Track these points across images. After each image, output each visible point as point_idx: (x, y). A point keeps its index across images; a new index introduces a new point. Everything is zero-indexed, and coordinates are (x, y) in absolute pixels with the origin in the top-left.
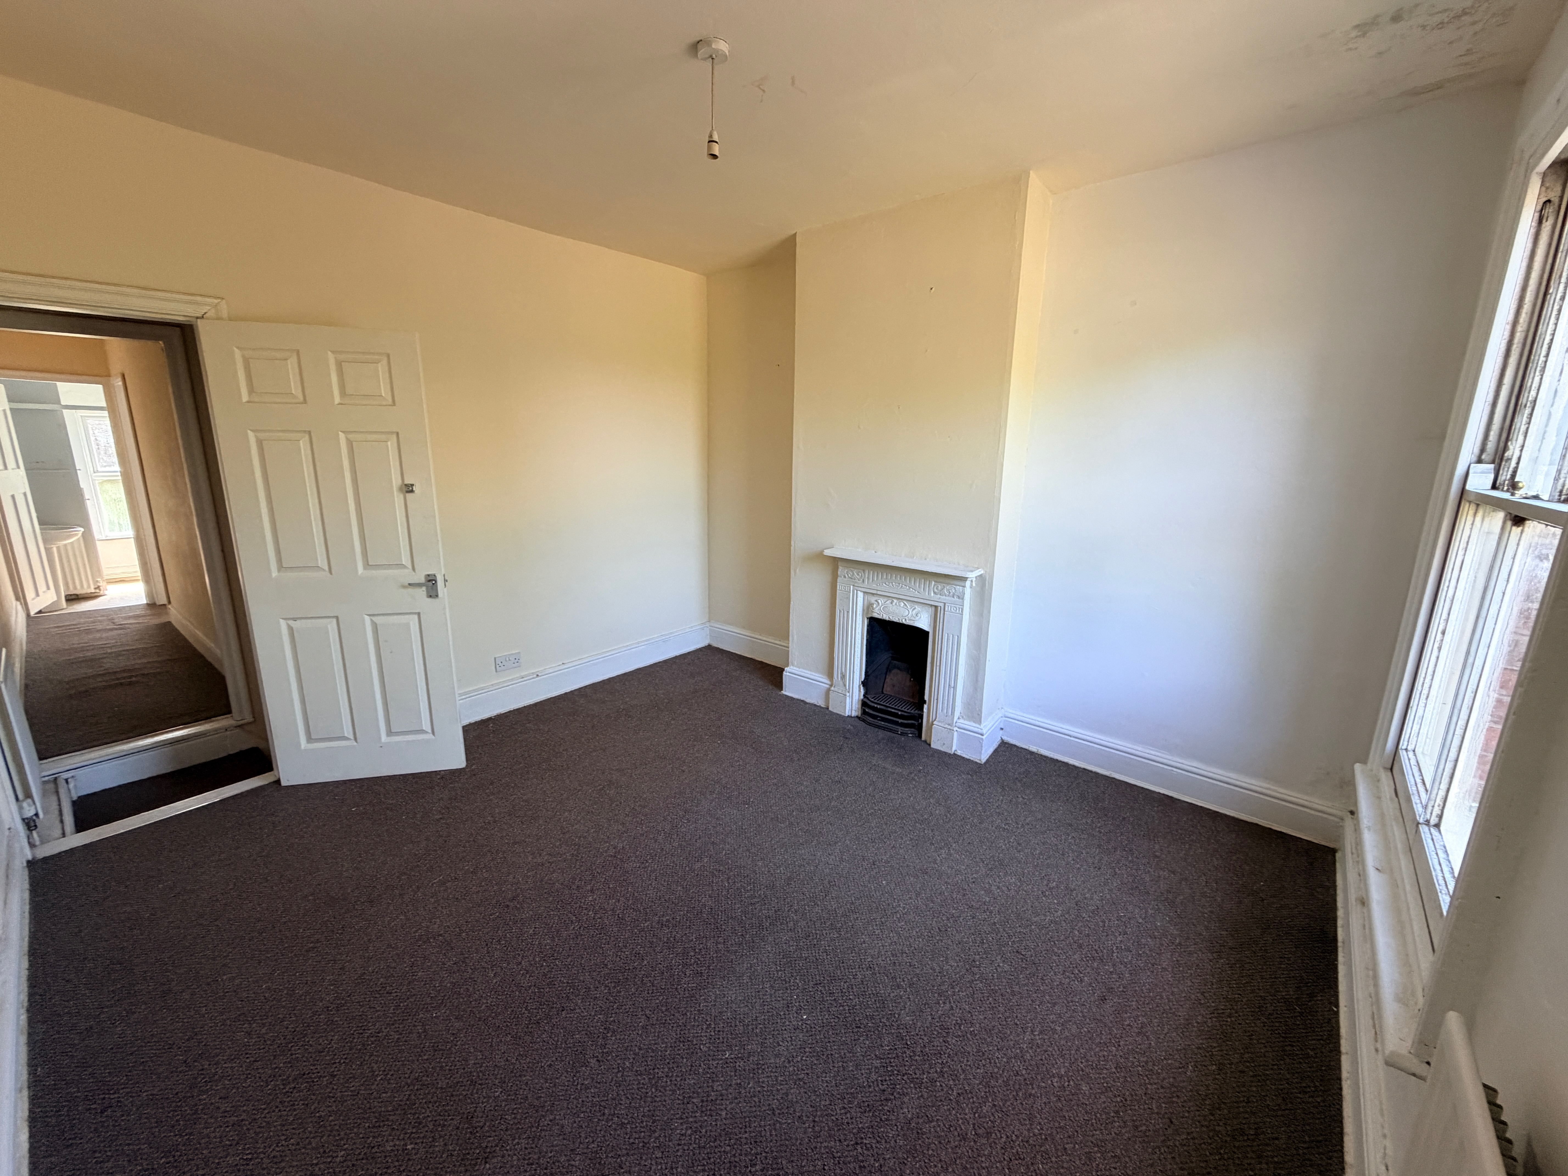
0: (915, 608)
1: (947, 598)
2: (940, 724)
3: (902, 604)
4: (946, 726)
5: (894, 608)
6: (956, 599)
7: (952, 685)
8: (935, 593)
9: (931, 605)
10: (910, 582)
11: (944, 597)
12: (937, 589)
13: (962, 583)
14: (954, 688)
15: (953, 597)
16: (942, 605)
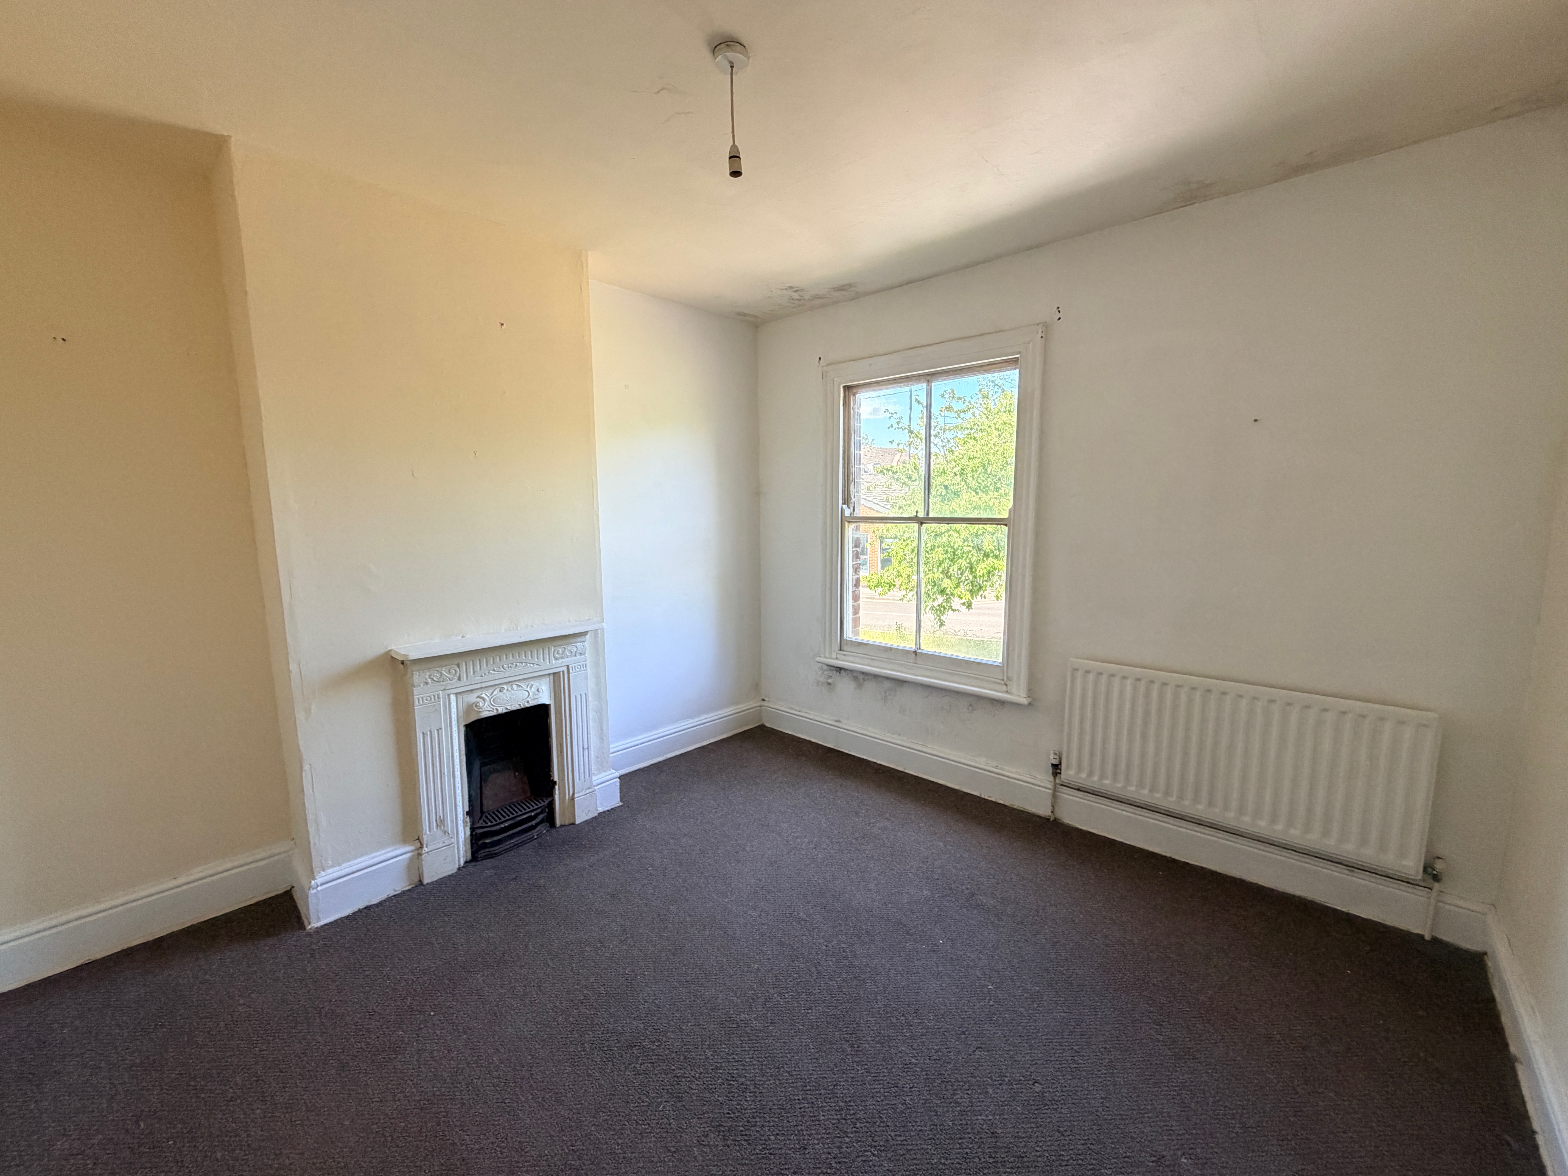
0: (532, 685)
1: (570, 659)
2: (581, 794)
3: (515, 687)
4: (588, 791)
5: (508, 694)
6: (578, 656)
7: (586, 746)
8: (556, 659)
9: (549, 675)
10: (525, 657)
11: (566, 659)
12: (558, 653)
13: (582, 639)
14: (588, 748)
15: (575, 656)
16: (565, 669)
